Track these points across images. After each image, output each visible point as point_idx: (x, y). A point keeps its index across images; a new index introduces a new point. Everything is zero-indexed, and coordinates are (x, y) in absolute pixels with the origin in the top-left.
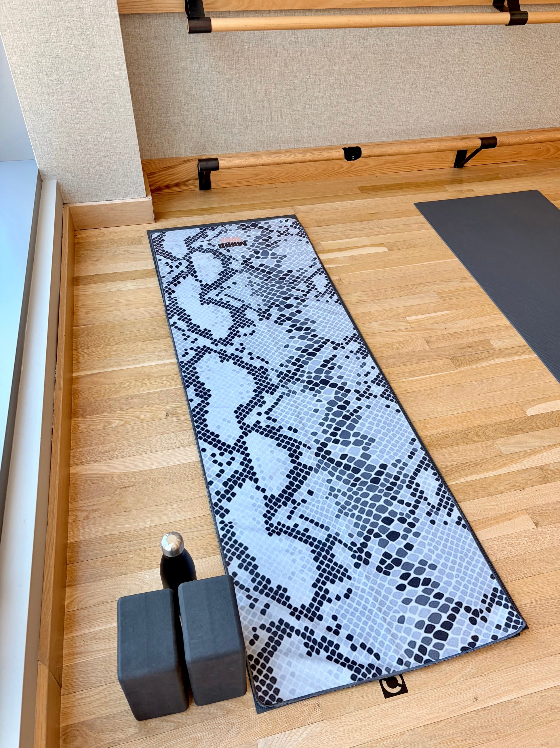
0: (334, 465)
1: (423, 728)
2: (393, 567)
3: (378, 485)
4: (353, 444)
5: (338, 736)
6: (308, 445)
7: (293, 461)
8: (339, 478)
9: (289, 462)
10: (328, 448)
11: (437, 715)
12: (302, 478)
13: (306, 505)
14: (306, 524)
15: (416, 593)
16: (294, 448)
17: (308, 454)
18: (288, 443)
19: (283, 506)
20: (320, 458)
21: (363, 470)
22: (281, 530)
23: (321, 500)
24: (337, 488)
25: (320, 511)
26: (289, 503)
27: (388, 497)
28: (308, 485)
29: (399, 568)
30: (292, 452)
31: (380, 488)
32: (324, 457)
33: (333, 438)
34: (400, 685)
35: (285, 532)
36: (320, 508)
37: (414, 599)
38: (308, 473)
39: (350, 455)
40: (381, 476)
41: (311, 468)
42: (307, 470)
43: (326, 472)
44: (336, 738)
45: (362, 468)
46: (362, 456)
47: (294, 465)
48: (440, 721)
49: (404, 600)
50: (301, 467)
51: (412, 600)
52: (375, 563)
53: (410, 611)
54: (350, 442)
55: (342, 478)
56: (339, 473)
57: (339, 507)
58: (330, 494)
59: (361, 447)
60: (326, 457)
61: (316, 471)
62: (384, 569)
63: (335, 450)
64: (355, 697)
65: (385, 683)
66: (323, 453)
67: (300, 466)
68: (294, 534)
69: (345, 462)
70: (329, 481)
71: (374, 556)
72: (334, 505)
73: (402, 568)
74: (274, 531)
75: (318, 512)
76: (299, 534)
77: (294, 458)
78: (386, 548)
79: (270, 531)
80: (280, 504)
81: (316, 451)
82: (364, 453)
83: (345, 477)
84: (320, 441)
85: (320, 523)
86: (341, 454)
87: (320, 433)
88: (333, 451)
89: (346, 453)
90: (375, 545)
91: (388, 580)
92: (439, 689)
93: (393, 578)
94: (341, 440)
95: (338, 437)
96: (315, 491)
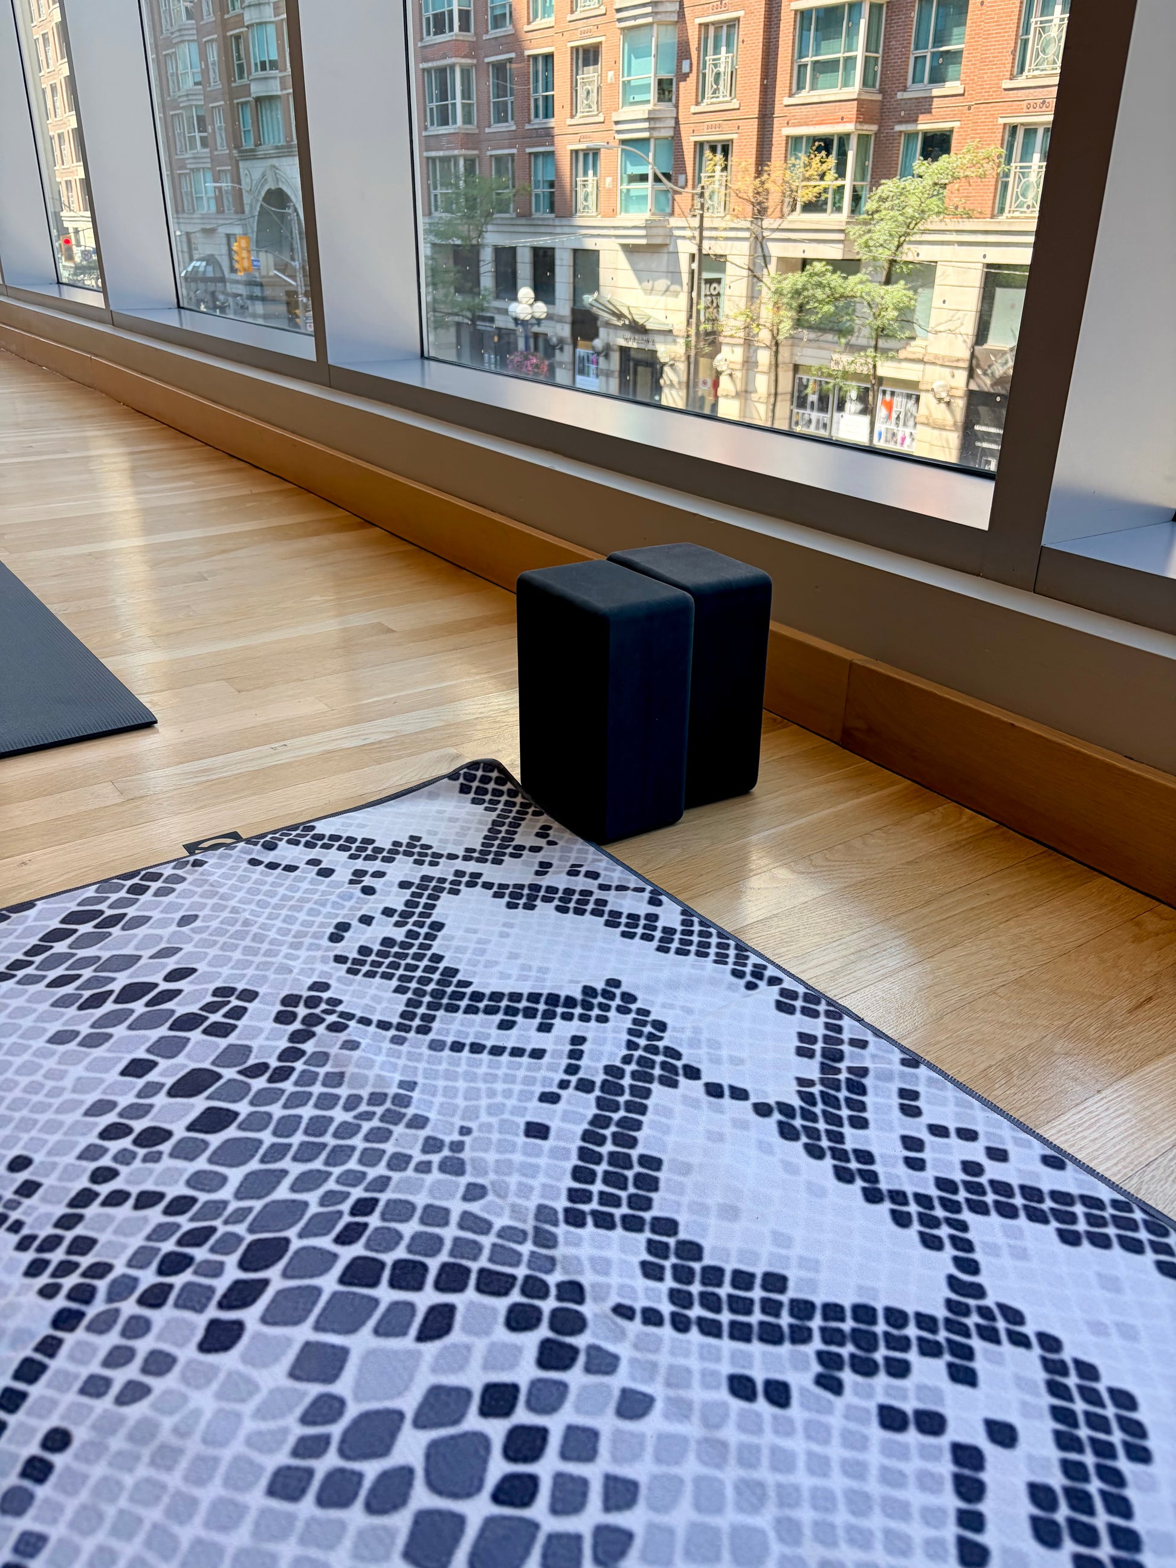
0: (474, 1266)
3: (250, 1238)
4: (400, 1415)
6: (636, 1326)
7: (668, 1226)
8: (436, 1215)
9: (682, 1218)
10: (530, 1341)
12: (593, 1174)
13: (538, 1090)
14: (514, 1039)
16: (696, 1288)
17: (614, 1280)
18: (741, 1306)
19: (618, 1064)
20: (553, 1280)
21: (329, 1283)
22: (588, 1006)
23: (484, 1118)
24: (436, 1175)
26: (599, 1078)
27: (206, 1203)
28: (559, 1154)
30: (697, 1266)
31: (240, 1229)
32: (535, 1288)
33: (522, 1416)
35: (570, 1002)
36: (484, 1094)
38: (574, 1195)
39: (408, 1342)
40: (237, 1283)
41: (575, 1219)
42: (586, 1208)
43: (498, 1223)
45: (335, 1295)
46: (341, 1355)
47: (655, 1212)
50: (618, 1212)
54: (419, 1423)
55: (423, 1221)
56: (440, 1240)
57: (410, 1111)
58: (457, 1147)
59: (352, 1411)
60: (524, 1292)
61: (544, 1213)
63: (492, 1348)
66: (548, 1305)
67: (624, 1218)
68: (542, 1007)
69: (426, 1298)
70: (475, 1192)
72: (432, 1115)
74: (608, 995)
76: (526, 1009)
77: (671, 1241)
79: (618, 992)
80: (629, 1069)
81: (587, 1309)
82: (332, 1377)
83: (409, 1229)
84: (588, 1370)
85: (466, 1053)
86: (457, 1336)
87: (606, 1423)
88: (501, 1334)
89: (431, 1349)
94: (473, 1421)
95: (497, 1430)
96: (521, 1139)
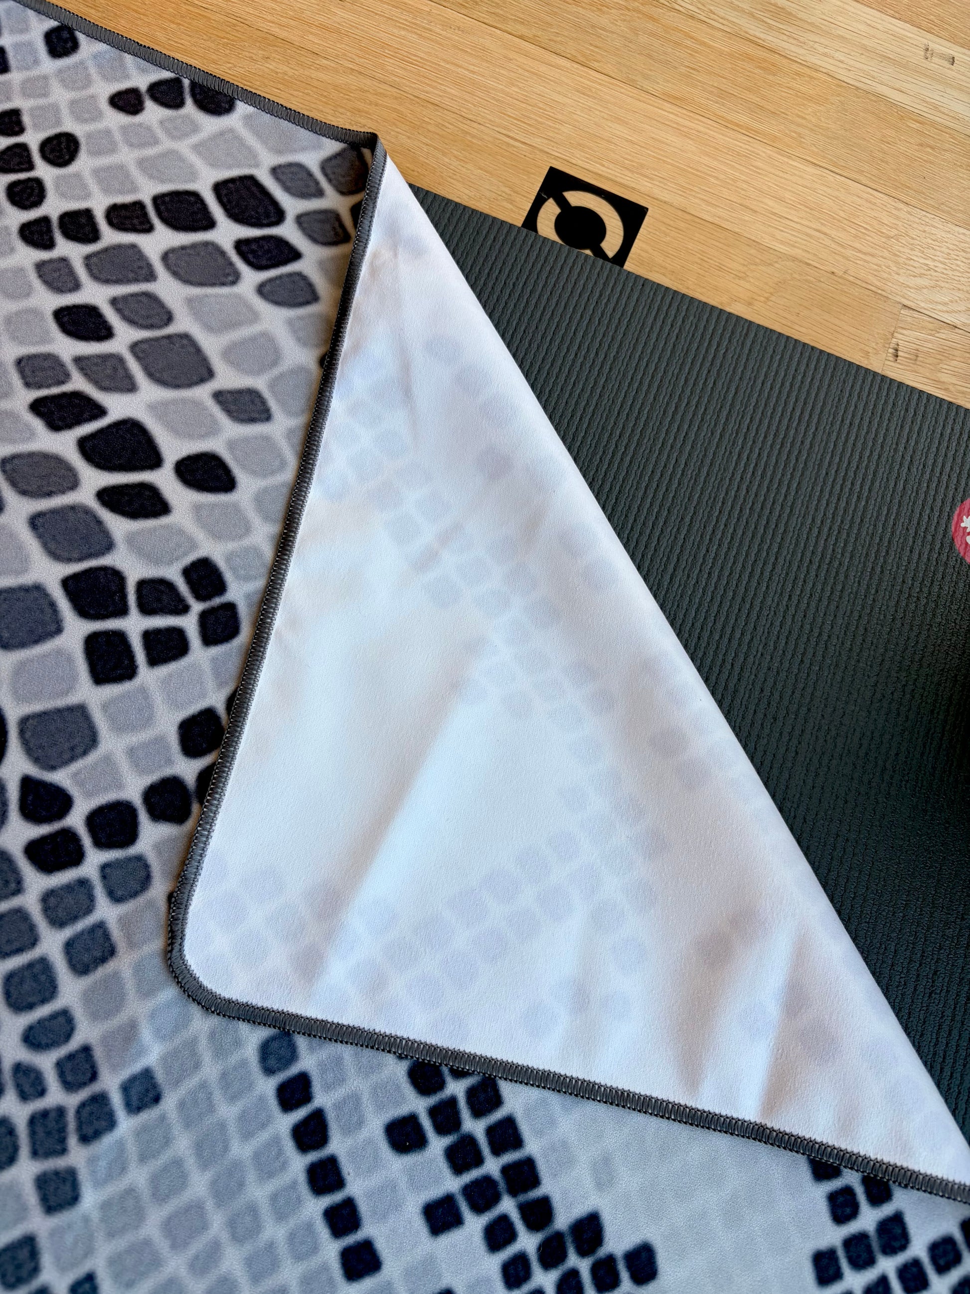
1: (596, 65)
2: (142, 585)
5: (889, 237)
11: (512, 55)
14: (375, 1180)
15: (165, 404)
25: (217, 1222)
29: (116, 559)
34: (562, 203)
35: (540, 1214)
36: (197, 1246)
37: (203, 393)
44: (896, 237)
48: (521, 37)
49: (252, 420)
51: (218, 396)
52: (207, 667)
53: (275, 363)
62: (197, 607)
64: (748, 286)
65: (612, 243)
68: (493, 1166)
71: (175, 705)
73: (109, 546)
74: (605, 1274)
75: (232, 1224)
76: (469, 1141)
78: (72, 699)
85: (286, 1122)
90: (108, 759)
91: (231, 546)
92: (436, 100)
93: (200, 535)
